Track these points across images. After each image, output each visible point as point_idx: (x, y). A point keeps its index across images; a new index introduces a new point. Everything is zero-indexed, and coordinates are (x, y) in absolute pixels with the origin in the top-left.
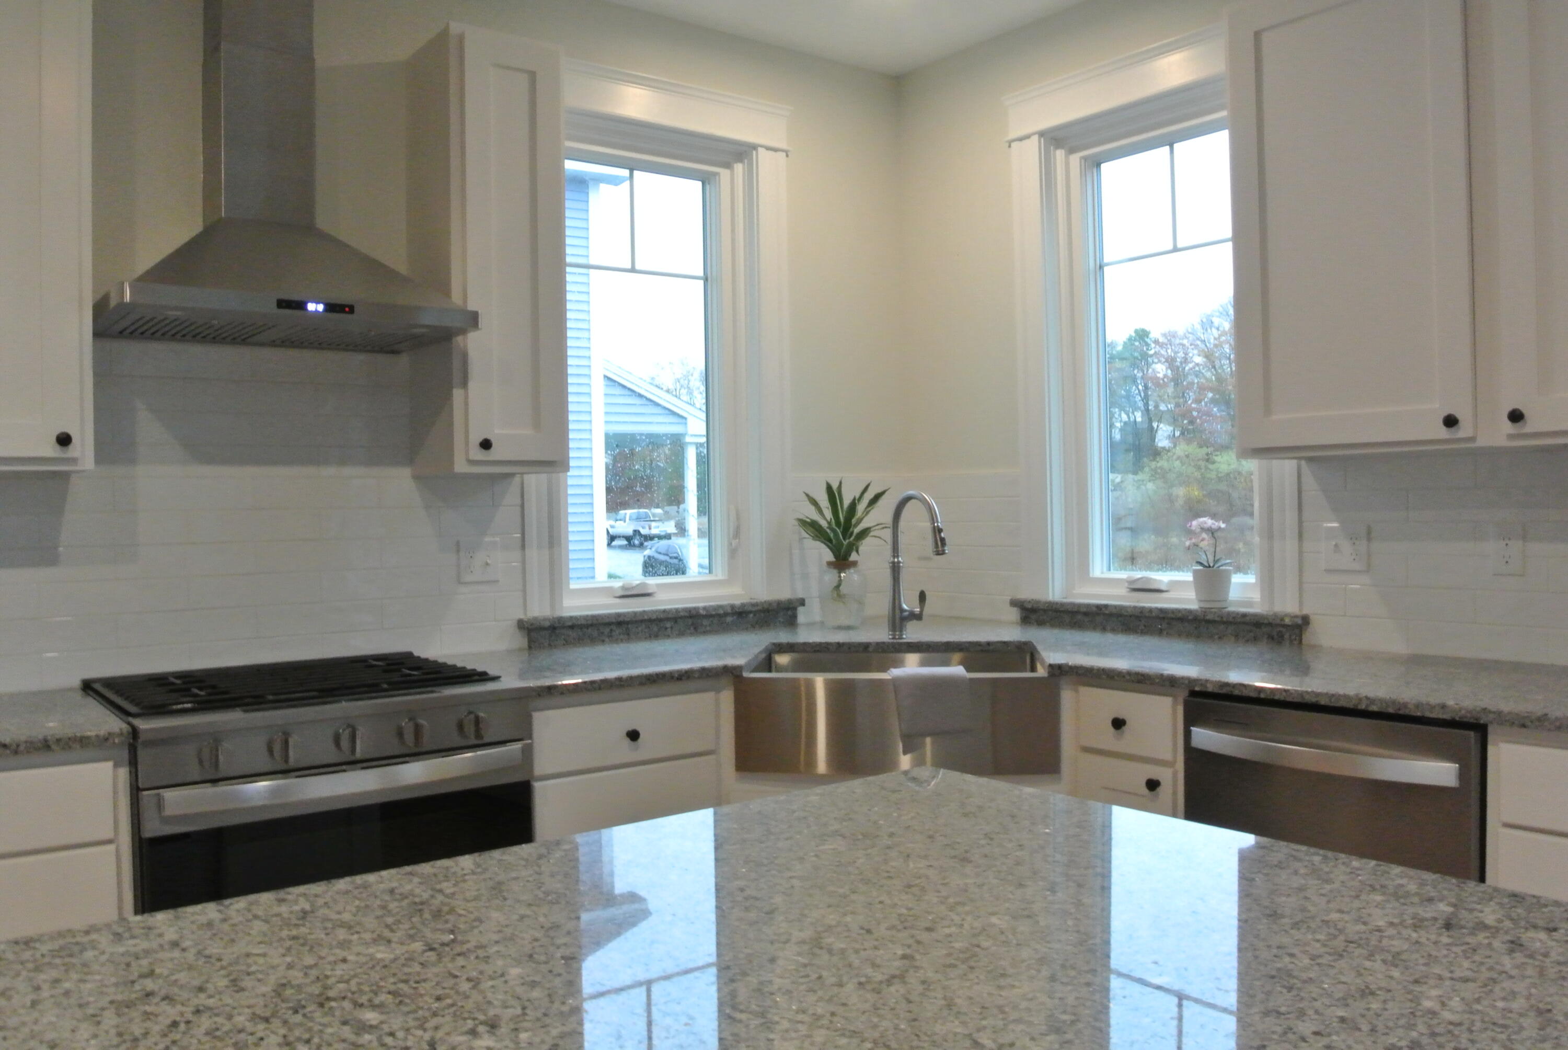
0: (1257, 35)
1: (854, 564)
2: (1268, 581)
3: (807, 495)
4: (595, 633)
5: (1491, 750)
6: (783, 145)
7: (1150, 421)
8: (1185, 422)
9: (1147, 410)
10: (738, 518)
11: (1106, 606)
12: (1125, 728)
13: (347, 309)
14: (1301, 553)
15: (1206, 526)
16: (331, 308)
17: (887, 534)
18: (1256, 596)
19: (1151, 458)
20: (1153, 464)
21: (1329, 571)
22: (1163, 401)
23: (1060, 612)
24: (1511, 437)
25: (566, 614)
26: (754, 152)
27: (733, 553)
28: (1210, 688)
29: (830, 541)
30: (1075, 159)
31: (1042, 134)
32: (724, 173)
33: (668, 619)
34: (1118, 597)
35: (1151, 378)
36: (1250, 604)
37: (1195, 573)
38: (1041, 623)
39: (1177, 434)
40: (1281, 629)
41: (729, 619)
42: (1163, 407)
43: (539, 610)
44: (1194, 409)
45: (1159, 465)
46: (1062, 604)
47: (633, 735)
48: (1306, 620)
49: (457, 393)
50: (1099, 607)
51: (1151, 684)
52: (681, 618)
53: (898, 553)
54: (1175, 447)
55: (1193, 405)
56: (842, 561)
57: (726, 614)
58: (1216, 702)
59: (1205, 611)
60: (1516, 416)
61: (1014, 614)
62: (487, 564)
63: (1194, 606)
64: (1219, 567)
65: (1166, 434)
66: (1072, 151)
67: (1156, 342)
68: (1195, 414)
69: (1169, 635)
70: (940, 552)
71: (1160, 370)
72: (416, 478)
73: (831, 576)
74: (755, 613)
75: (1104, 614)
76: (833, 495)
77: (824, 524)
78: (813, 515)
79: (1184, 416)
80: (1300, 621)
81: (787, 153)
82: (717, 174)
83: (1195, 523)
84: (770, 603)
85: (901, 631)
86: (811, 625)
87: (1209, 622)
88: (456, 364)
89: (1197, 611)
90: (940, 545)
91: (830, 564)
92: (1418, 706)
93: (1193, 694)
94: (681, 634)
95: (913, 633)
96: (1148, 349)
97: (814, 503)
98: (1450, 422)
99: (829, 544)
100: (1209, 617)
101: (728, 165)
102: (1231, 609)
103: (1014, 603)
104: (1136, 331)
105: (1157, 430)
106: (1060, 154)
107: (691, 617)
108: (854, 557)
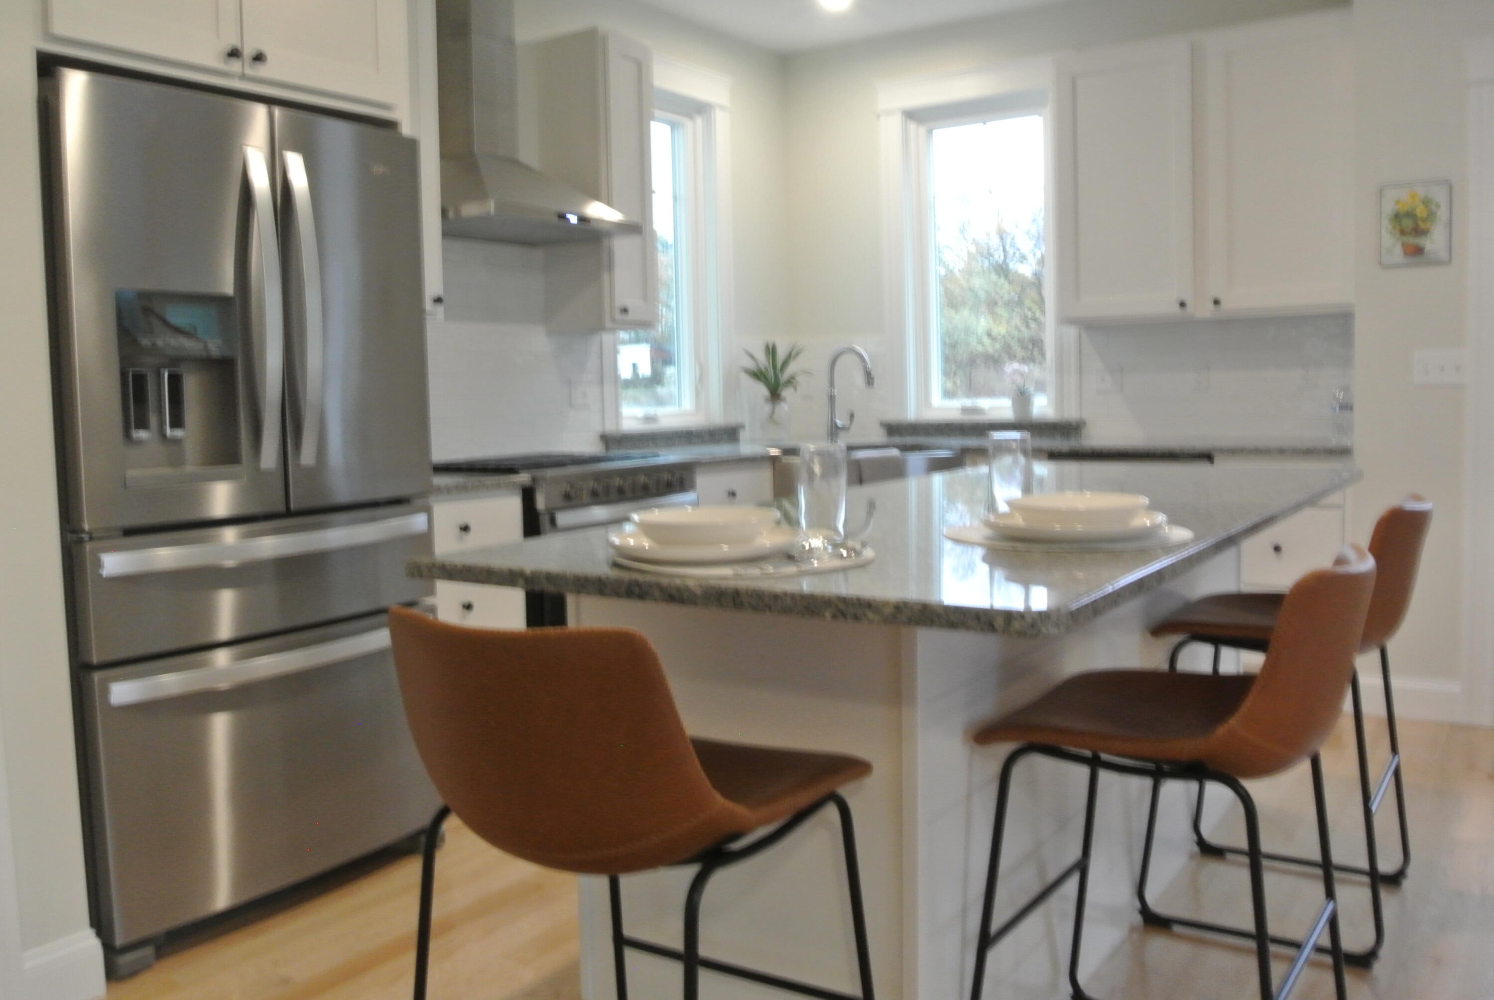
0: (1074, 78)
1: (786, 397)
2: (1060, 401)
13: (584, 220)
14: (1080, 381)
16: (579, 218)
17: (822, 376)
18: (1051, 410)
21: (1098, 392)
23: (917, 428)
26: (712, 110)
30: (922, 128)
31: (903, 111)
32: (688, 123)
34: (955, 417)
36: (1047, 415)
37: (1012, 399)
38: (902, 437)
40: (1069, 429)
43: (610, 428)
46: (919, 423)
48: (1082, 423)
49: (606, 277)
53: (834, 386)
56: (775, 395)
59: (1020, 419)
60: (1216, 302)
61: (882, 431)
62: (584, 393)
63: (1009, 417)
64: (1028, 393)
70: (869, 385)
72: (548, 334)
73: (767, 408)
74: (720, 432)
75: (948, 428)
76: (771, 351)
77: (764, 372)
78: (753, 364)
80: (1077, 423)
81: (732, 111)
82: (681, 122)
85: (836, 437)
86: (748, 443)
89: (1014, 422)
90: (869, 379)
91: (767, 399)
94: (682, 446)
97: (752, 356)
98: (1182, 305)
99: (766, 384)
100: (1022, 422)
101: (690, 117)
103: (884, 424)
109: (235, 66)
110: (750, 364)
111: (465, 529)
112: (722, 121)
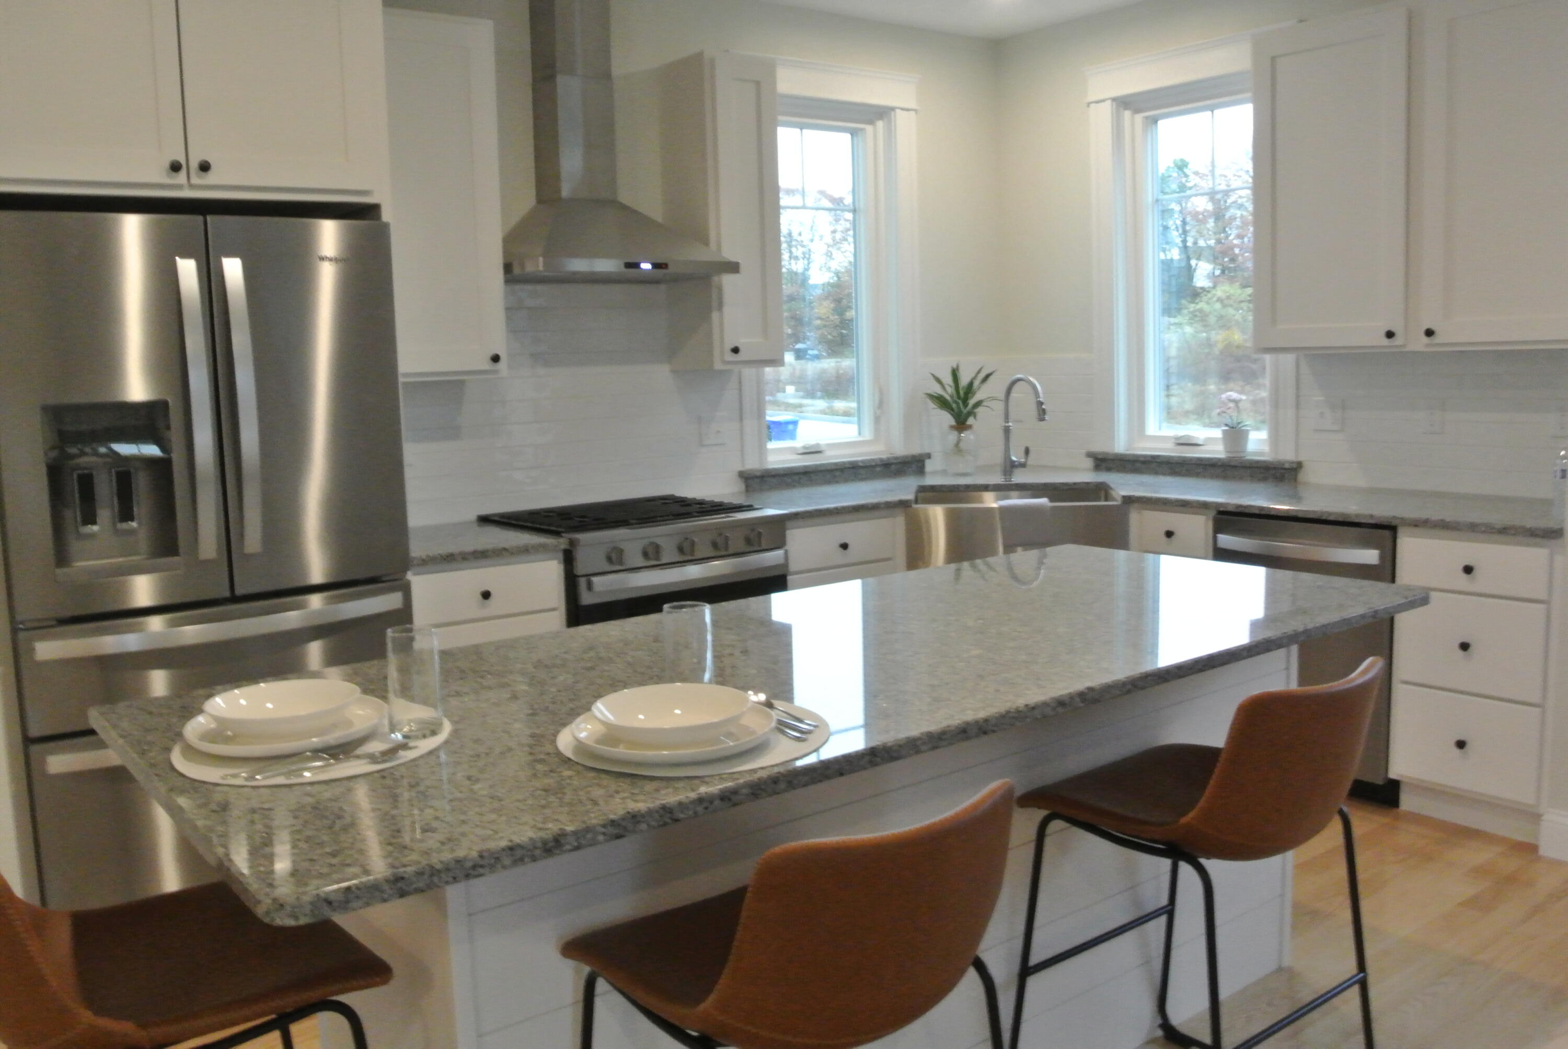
0: (1273, 59)
1: (970, 427)
2: (1275, 438)
3: (933, 375)
4: (790, 480)
5: (1399, 541)
6: (913, 104)
7: (1189, 259)
8: (1226, 259)
9: (1185, 247)
10: (881, 392)
11: (1158, 456)
12: (1173, 537)
13: (664, 266)
14: (1298, 418)
15: (1232, 398)
16: (656, 266)
17: (999, 406)
18: (1266, 448)
19: (1189, 300)
20: (1192, 307)
21: (1317, 431)
22: (1202, 236)
23: (1124, 461)
24: (1428, 345)
25: (771, 466)
26: (893, 113)
27: (877, 420)
28: (1230, 509)
29: (953, 410)
30: (1139, 118)
31: (1114, 100)
32: (869, 128)
33: (837, 470)
34: (1167, 450)
35: (1190, 213)
36: (1261, 454)
37: (1224, 431)
38: (1109, 469)
39: (1218, 272)
40: (1282, 471)
41: (878, 469)
42: (1202, 243)
43: (752, 464)
44: (1236, 246)
45: (1198, 307)
46: (1125, 455)
47: (845, 546)
48: (1299, 465)
49: (715, 315)
50: (1153, 457)
51: (1192, 507)
52: (846, 468)
53: (1009, 419)
54: (1214, 287)
55: (1235, 242)
56: (961, 424)
57: (876, 466)
58: (1236, 518)
59: (1230, 459)
60: (1429, 333)
61: (1089, 463)
62: (719, 432)
63: (1222, 456)
64: (1241, 427)
65: (1206, 273)
66: (1137, 112)
67: (1196, 173)
68: (1237, 251)
69: (1204, 477)
70: (1042, 419)
71: (1202, 204)
72: (674, 372)
73: (953, 436)
74: (896, 464)
75: (1157, 462)
76: (955, 374)
77: (948, 398)
78: (937, 390)
79: (1224, 253)
80: (1295, 466)
81: (917, 110)
82: (862, 130)
83: (1224, 396)
84: (906, 457)
85: (1010, 475)
86: (935, 473)
87: (1235, 467)
88: (714, 296)
89: (1224, 459)
90: (1042, 414)
91: (952, 427)
92: (1357, 516)
93: (1221, 513)
94: (846, 481)
95: (1019, 477)
96: (1187, 181)
97: (938, 380)
98: (1390, 335)
99: (952, 412)
100: (1232, 464)
102: (1249, 457)
103: (1090, 455)
104: (1175, 162)
105: (1195, 269)
106: (1127, 114)
107: (853, 468)
108: (971, 421)
109: (181, 178)
110: (937, 389)
111: (486, 595)
112: (905, 124)
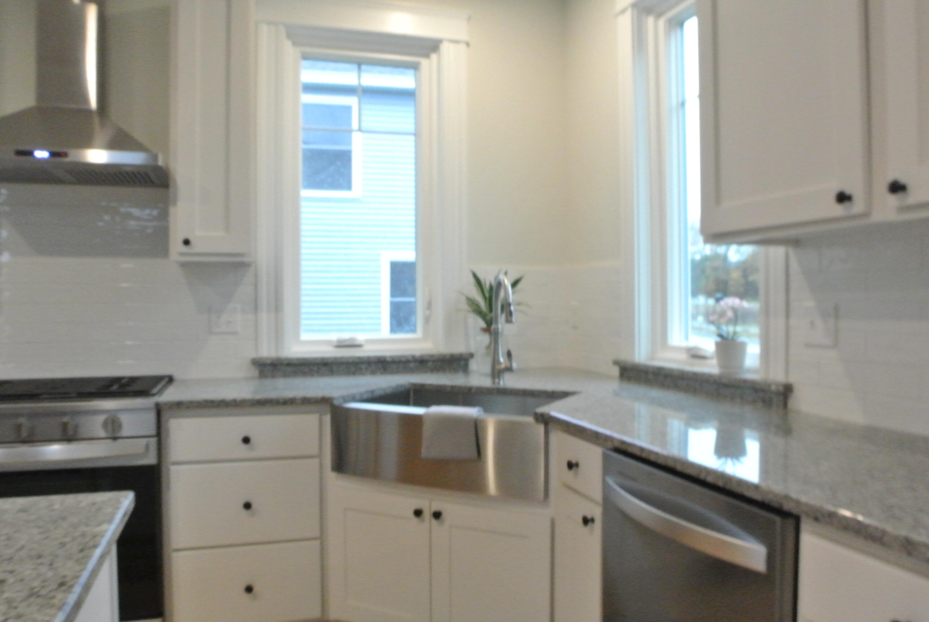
4: (306, 370)
6: (463, 36)
10: (430, 295)
11: (662, 368)
13: (63, 155)
14: (788, 329)
15: (730, 305)
16: (54, 155)
18: (759, 366)
23: (639, 371)
24: (897, 210)
26: (441, 45)
27: (427, 320)
32: (424, 62)
34: (680, 362)
36: (755, 372)
37: (718, 344)
40: (771, 395)
46: (639, 365)
47: (246, 440)
48: (789, 388)
51: (588, 435)
52: (373, 362)
56: (489, 327)
59: (725, 376)
60: (896, 188)
62: (230, 322)
63: (717, 372)
64: (738, 341)
66: (659, 15)
73: (482, 338)
75: (663, 375)
76: (479, 280)
80: (785, 389)
81: (468, 44)
82: (420, 62)
83: (723, 302)
84: (445, 356)
85: (499, 378)
87: (724, 385)
89: (718, 376)
94: (373, 373)
100: (723, 381)
101: (427, 56)
